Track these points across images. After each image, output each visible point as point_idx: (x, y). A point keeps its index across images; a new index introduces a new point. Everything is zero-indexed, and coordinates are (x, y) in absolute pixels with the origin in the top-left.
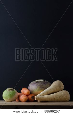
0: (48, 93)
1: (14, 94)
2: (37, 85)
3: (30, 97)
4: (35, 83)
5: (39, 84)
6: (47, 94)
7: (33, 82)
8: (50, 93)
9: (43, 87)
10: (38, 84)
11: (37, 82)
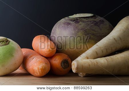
0: (110, 51)
1: (10, 53)
2: (76, 28)
3: (57, 61)
4: (69, 24)
5: (82, 25)
6: (105, 52)
7: (63, 20)
8: (114, 49)
9: (93, 34)
10: (77, 25)
11: (76, 20)
